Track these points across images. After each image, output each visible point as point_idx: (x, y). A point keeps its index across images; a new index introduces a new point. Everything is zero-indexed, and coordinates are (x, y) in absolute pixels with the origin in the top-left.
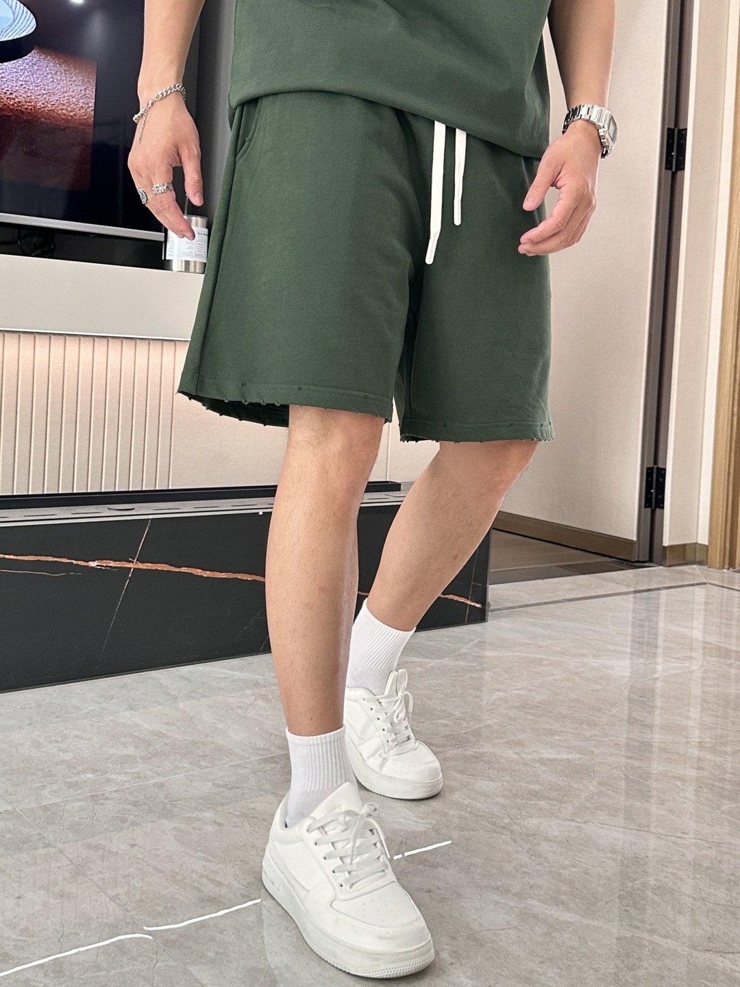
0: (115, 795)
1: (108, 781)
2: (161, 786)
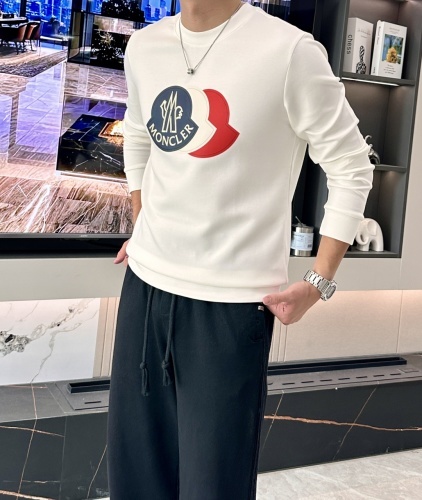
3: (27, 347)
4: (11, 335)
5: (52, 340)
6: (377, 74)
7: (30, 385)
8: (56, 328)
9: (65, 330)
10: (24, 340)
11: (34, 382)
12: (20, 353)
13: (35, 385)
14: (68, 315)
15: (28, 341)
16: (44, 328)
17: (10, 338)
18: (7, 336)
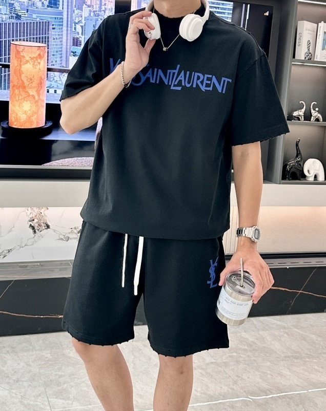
0: (243, 362)
1: (240, 357)
2: (255, 360)
6: (319, 60)
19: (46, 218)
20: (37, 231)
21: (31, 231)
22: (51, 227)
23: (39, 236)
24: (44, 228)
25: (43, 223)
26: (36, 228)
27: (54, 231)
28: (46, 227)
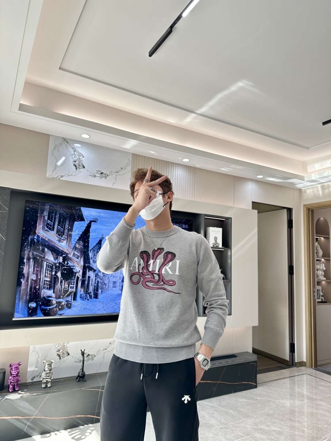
3: (95, 359)
4: (89, 354)
5: (104, 355)
7: (96, 374)
8: (105, 351)
9: (108, 351)
10: (93, 356)
11: (98, 372)
12: (92, 361)
13: (98, 373)
14: (109, 346)
15: (95, 356)
16: (101, 351)
17: (88, 355)
18: (87, 355)
19: (68, 349)
20: (61, 358)
21: (58, 358)
22: (70, 354)
23: (63, 361)
24: (66, 355)
25: (66, 352)
26: (61, 356)
27: (72, 357)
28: (67, 355)
